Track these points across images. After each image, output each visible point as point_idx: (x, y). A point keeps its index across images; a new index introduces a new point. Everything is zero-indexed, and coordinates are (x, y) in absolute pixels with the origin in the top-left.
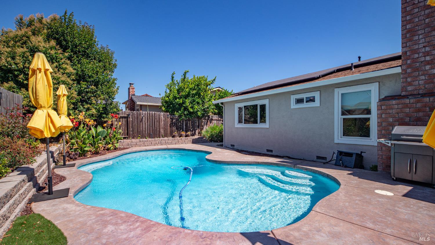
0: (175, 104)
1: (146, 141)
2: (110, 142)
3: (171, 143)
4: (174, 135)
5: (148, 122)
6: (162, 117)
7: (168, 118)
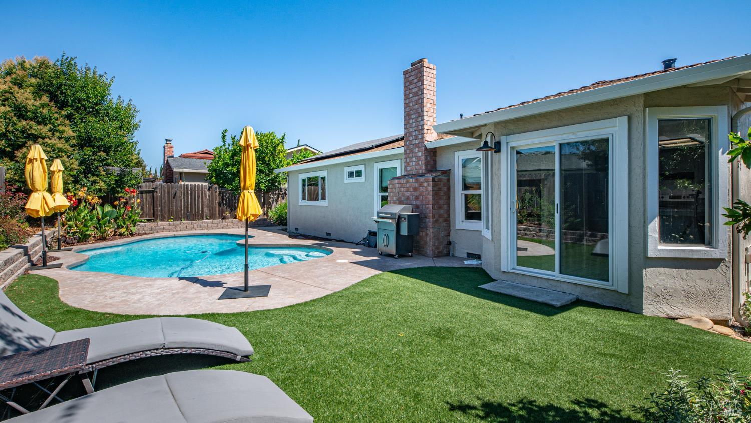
1: (178, 225)
2: (123, 225)
3: (216, 228)
4: (225, 216)
5: (184, 198)
6: (207, 190)
7: (216, 192)
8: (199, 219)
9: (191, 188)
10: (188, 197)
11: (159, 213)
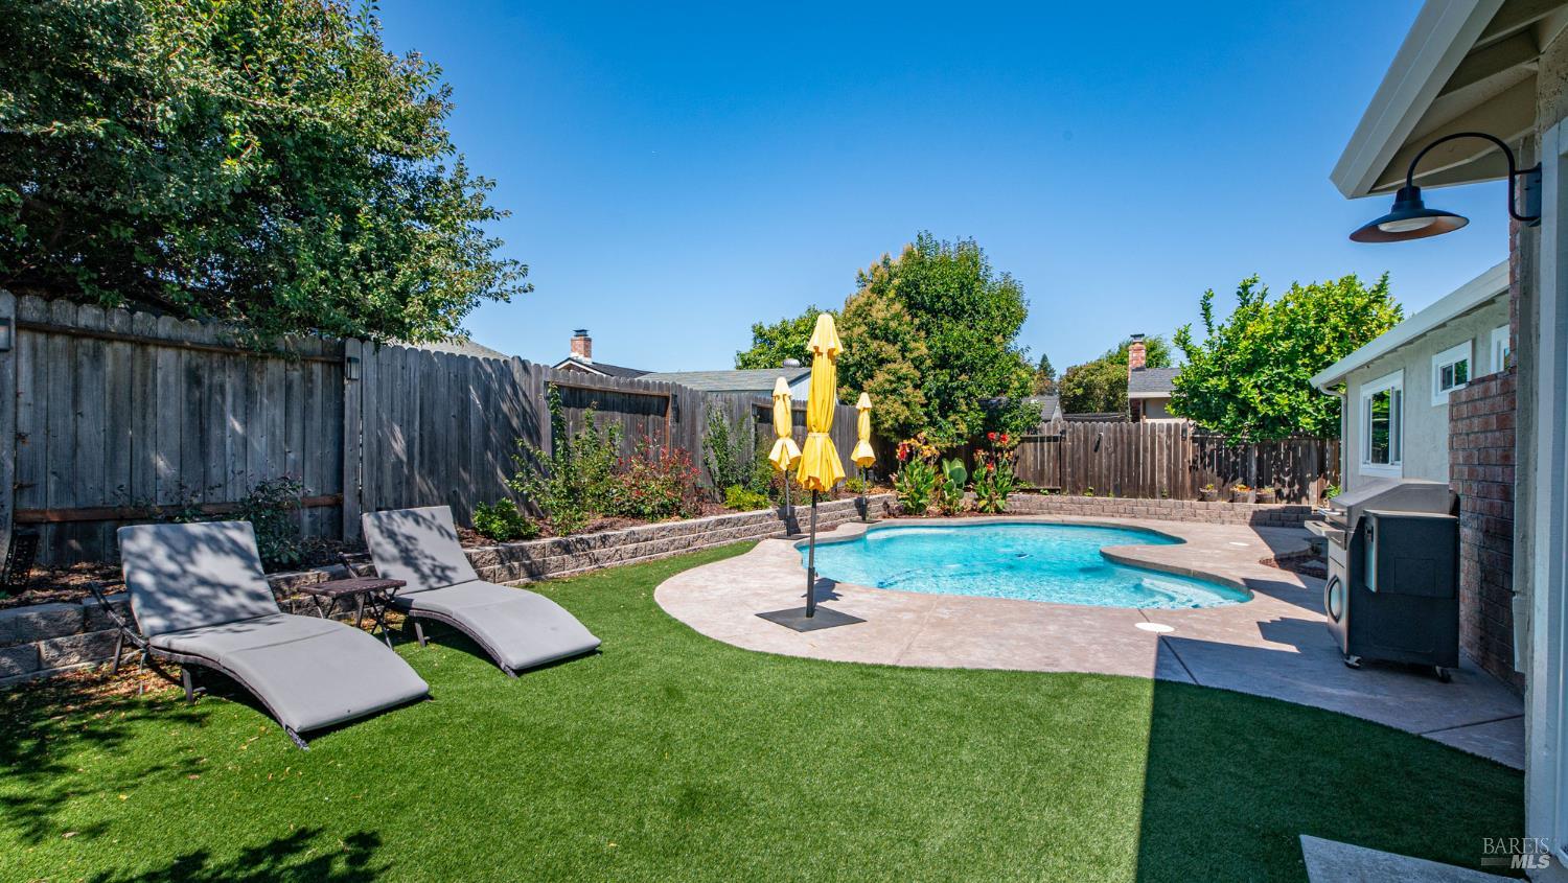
0: (1207, 393)
2: (984, 494)
4: (1203, 494)
5: (1115, 451)
6: (1164, 435)
7: (1184, 439)
8: (1145, 497)
9: (1129, 432)
10: (1122, 449)
11: (1069, 479)
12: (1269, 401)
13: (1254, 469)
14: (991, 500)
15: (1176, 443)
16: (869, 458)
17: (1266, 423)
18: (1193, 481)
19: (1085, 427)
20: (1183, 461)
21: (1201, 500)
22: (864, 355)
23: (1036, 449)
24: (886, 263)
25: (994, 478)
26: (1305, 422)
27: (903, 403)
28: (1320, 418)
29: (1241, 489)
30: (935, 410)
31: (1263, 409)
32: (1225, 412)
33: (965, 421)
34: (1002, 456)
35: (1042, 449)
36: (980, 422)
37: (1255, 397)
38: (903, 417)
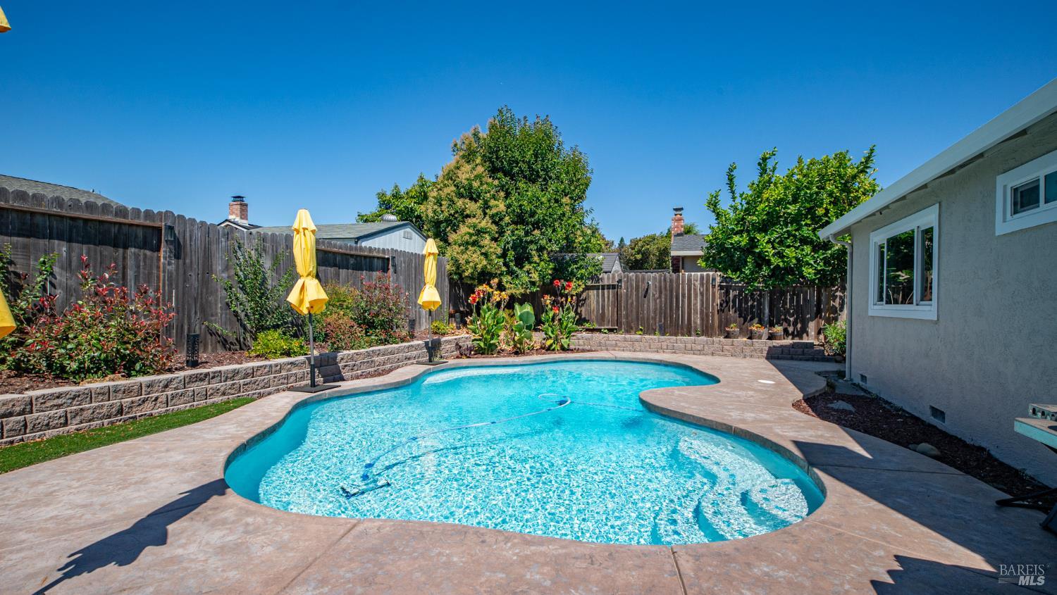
0: (731, 248)
2: (551, 334)
4: (728, 332)
5: (660, 297)
6: (698, 284)
7: (714, 286)
8: (683, 335)
9: (671, 281)
10: (666, 295)
11: (624, 320)
12: (780, 255)
13: (767, 311)
14: (556, 339)
15: (707, 290)
16: (434, 303)
17: (776, 273)
18: (720, 321)
19: (637, 276)
20: (712, 305)
21: (726, 337)
22: (452, 212)
23: (598, 296)
24: (476, 135)
25: (560, 320)
26: (808, 272)
27: (482, 254)
28: (819, 268)
29: (757, 327)
30: (512, 261)
31: (775, 261)
32: (745, 263)
33: (537, 271)
34: (566, 300)
35: (603, 295)
36: (550, 272)
37: (770, 251)
38: (479, 266)
